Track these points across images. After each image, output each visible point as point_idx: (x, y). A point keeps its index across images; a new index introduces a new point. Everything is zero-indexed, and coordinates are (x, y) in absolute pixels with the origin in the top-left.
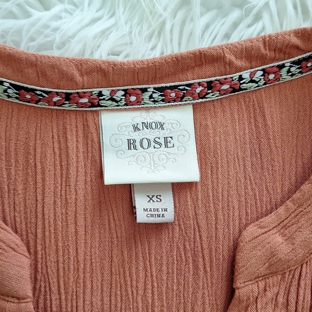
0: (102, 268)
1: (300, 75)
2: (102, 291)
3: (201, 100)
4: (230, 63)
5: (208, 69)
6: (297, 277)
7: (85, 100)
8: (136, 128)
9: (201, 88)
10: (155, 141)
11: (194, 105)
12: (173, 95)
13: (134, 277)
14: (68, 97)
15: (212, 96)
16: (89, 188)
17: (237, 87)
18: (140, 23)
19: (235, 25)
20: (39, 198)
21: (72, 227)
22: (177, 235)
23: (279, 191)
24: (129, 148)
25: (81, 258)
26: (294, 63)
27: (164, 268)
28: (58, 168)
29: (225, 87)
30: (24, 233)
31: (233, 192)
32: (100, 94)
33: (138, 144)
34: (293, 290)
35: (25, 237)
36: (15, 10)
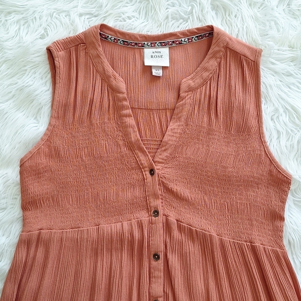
0: (145, 88)
1: (198, 41)
2: (145, 93)
3: (171, 46)
4: (179, 36)
5: (173, 38)
6: (196, 92)
7: (140, 45)
8: (153, 53)
9: (171, 43)
10: (158, 56)
11: (169, 47)
12: (164, 44)
13: (153, 90)
14: (136, 44)
15: (174, 45)
16: (141, 68)
17: (181, 43)
18: (155, 23)
19: (181, 24)
20: (128, 70)
21: (137, 77)
22: (164, 80)
23: (192, 70)
24: (151, 58)
25: (139, 85)
26: (196, 37)
27: (161, 88)
28: (133, 63)
29: (177, 42)
30: (125, 79)
31: (179, 70)
32: (144, 43)
33: (154, 57)
34: (195, 95)
35: (125, 80)
36: (122, 20)
